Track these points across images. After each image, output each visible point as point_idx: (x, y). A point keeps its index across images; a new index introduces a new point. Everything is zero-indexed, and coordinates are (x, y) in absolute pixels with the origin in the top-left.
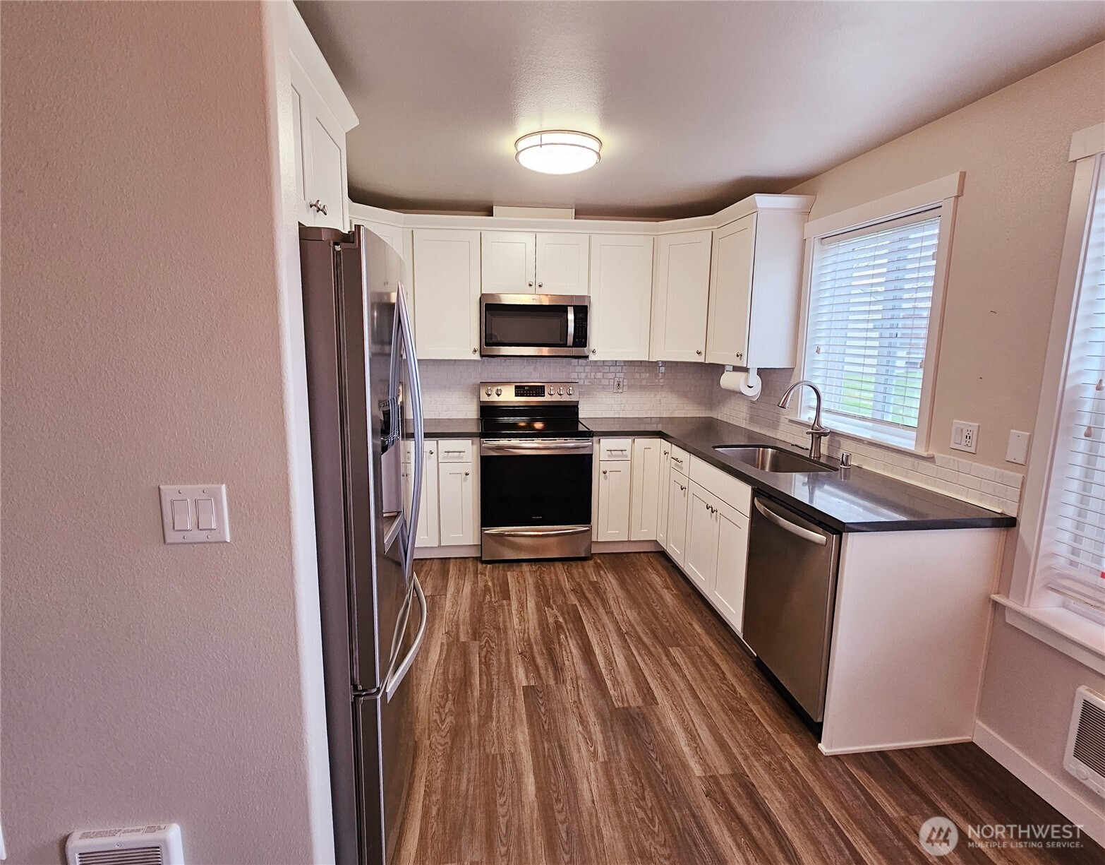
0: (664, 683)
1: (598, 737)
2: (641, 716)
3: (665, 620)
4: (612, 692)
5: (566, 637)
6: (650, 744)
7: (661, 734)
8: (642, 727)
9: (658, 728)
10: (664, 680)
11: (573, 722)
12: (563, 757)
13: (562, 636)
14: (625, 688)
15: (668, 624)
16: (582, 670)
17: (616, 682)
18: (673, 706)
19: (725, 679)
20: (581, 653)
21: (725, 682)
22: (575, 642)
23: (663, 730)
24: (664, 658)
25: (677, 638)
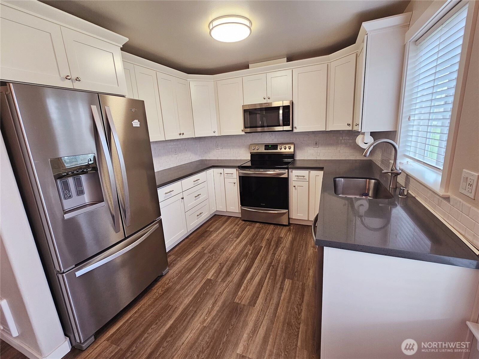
0: (267, 296)
1: (214, 313)
2: (241, 310)
3: (297, 264)
4: (239, 293)
5: (244, 261)
6: (232, 325)
7: (241, 323)
8: (236, 316)
9: (242, 319)
10: (269, 295)
11: (211, 302)
12: (192, 316)
13: (243, 260)
14: (247, 293)
15: (297, 266)
16: (236, 279)
17: (246, 289)
18: (260, 310)
19: (301, 305)
20: (244, 270)
21: (299, 307)
22: (246, 264)
23: (244, 321)
24: (279, 284)
25: (295, 275)
